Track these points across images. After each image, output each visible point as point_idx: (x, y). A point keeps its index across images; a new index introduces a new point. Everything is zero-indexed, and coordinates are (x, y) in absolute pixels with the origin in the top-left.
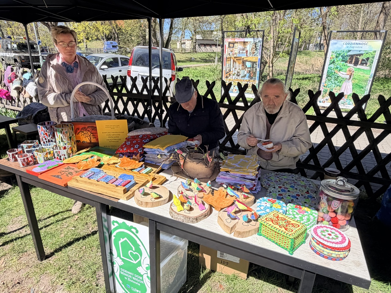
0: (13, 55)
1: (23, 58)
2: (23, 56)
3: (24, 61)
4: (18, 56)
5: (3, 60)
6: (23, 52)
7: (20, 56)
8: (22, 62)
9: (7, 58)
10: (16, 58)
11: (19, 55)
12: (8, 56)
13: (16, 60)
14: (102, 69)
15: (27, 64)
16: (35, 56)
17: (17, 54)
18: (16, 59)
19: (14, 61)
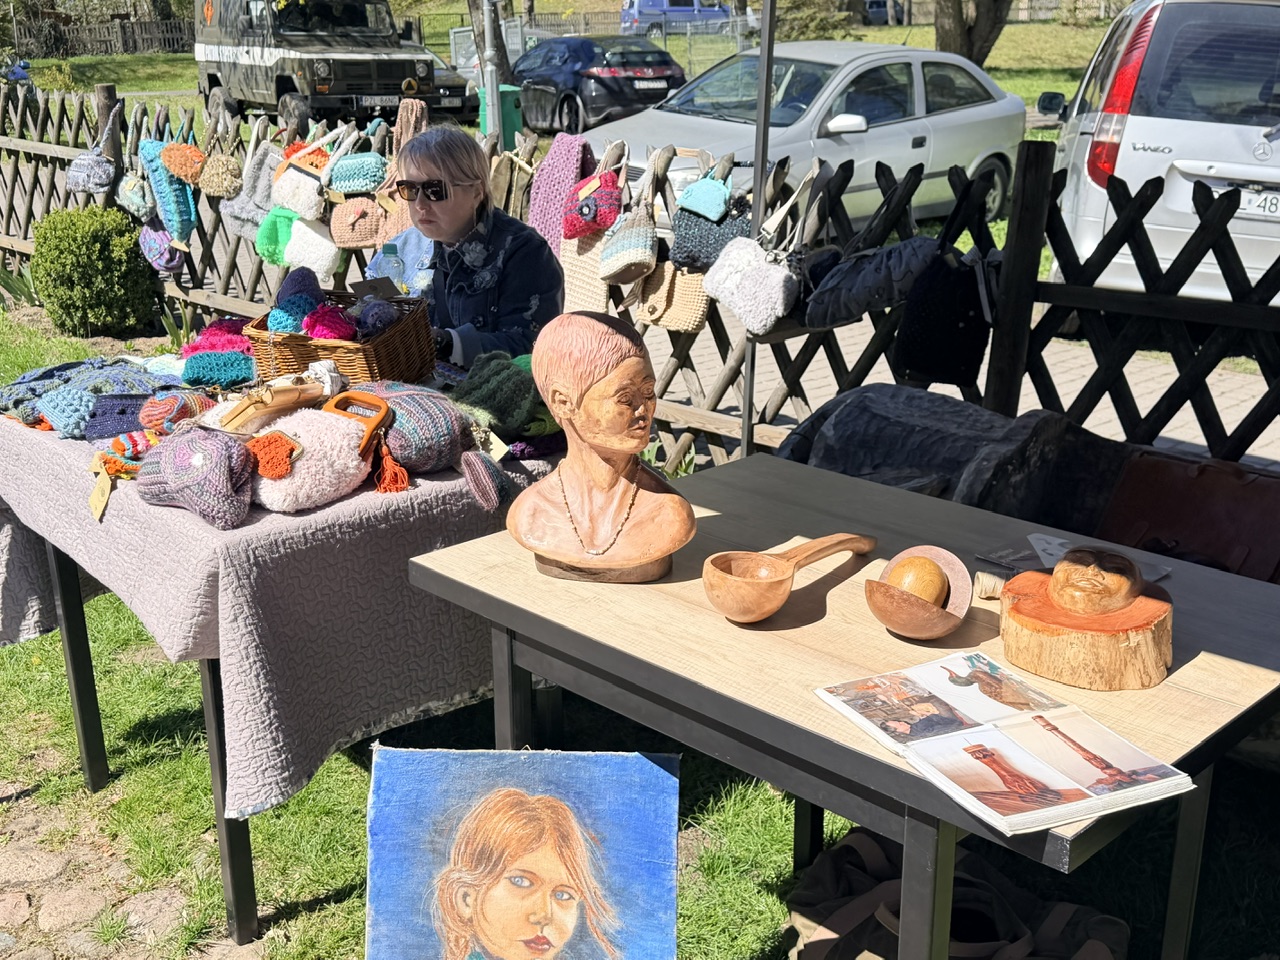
0: (270, 56)
1: (323, 71)
2: (326, 61)
3: (324, 88)
4: (301, 61)
5: (214, 81)
6: (322, 41)
7: (311, 62)
8: (314, 92)
9: (240, 74)
10: (287, 73)
11: (306, 56)
12: (244, 60)
13: (284, 85)
14: (829, 135)
15: (339, 105)
16: (380, 63)
17: (294, 54)
18: (290, 79)
19: (273, 86)
